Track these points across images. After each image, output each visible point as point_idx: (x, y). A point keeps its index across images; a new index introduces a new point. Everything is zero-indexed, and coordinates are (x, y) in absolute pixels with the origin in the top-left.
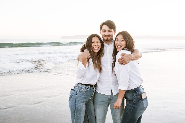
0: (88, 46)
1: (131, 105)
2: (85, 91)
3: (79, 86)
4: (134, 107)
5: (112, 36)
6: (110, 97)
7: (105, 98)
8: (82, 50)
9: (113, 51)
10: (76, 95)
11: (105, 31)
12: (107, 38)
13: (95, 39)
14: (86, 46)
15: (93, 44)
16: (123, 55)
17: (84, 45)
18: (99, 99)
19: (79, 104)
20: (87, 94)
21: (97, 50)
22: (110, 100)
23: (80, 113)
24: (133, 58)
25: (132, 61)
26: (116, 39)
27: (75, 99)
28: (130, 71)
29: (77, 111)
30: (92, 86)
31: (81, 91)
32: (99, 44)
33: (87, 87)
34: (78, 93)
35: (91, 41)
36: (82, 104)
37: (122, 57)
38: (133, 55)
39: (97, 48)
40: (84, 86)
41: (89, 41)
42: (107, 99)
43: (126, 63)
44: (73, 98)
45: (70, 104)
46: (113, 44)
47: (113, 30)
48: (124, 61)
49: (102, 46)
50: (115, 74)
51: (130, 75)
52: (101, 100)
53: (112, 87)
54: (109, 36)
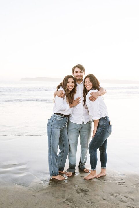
0: (64, 84)
1: (102, 129)
2: (59, 120)
3: (55, 116)
4: (104, 131)
5: (83, 76)
6: (81, 126)
7: (77, 126)
8: (59, 87)
9: (83, 89)
10: (52, 122)
11: (77, 72)
12: (79, 78)
13: (70, 80)
14: (62, 84)
15: (68, 84)
16: (92, 94)
17: (61, 83)
18: (72, 127)
19: (54, 130)
20: (61, 122)
21: (71, 89)
22: (81, 128)
23: (55, 137)
24: (100, 94)
25: (99, 97)
26: (85, 82)
27: (52, 125)
28: (100, 105)
29: (53, 135)
30: (65, 116)
31: (56, 119)
32: (74, 84)
33: (61, 117)
34: (54, 121)
35: (67, 81)
36: (57, 129)
37: (91, 95)
38: (99, 93)
39: (71, 87)
40: (59, 116)
41: (65, 80)
42: (79, 127)
43: (96, 99)
44: (50, 125)
45: (47, 129)
46: (83, 84)
47: (83, 71)
48: (94, 98)
49: (76, 85)
50: (87, 107)
51: (100, 108)
52: (74, 128)
53: (84, 118)
54: (81, 76)
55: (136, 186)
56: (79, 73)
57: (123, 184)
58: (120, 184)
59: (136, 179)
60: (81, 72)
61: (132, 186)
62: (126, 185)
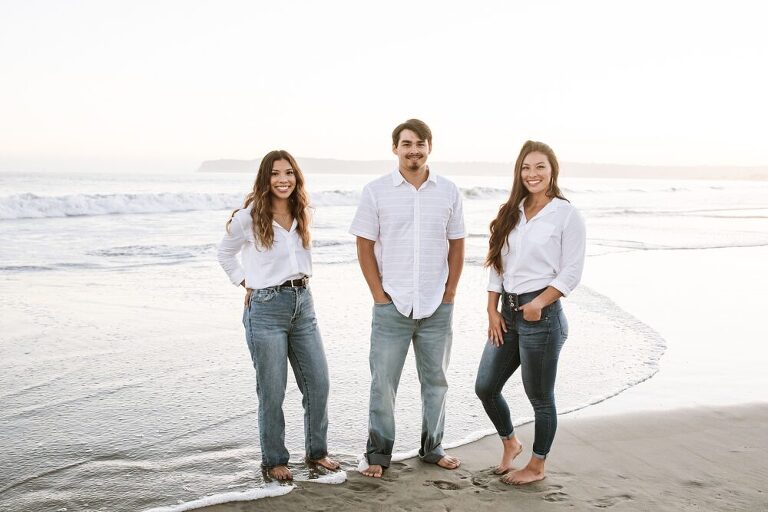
11: (408, 144)
12: (415, 163)
20: (274, 305)
21: (284, 192)
26: (523, 166)
31: (258, 300)
32: (292, 178)
34: (253, 307)
35: (271, 169)
39: (285, 189)
47: (426, 141)
54: (419, 156)
55: (603, 504)
56: (414, 146)
57: (560, 500)
58: (552, 500)
59: (605, 486)
60: (420, 144)
61: (589, 505)
62: (570, 502)
